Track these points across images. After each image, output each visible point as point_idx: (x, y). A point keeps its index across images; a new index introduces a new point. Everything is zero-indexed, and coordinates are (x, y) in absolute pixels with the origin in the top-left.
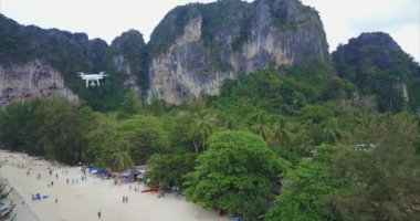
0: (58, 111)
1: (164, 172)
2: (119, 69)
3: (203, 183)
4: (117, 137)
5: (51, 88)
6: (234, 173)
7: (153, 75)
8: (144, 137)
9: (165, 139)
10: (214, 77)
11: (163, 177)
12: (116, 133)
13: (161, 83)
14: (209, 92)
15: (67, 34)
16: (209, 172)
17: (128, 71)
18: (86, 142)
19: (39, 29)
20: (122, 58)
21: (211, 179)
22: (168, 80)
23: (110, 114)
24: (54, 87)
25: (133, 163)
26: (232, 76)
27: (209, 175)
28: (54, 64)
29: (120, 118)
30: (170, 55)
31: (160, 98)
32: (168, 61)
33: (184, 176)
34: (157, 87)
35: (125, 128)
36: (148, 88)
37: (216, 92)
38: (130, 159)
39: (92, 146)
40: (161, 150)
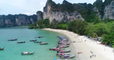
0: (79, 23)
1: (106, 39)
2: (95, 11)
4: (93, 29)
5: (78, 17)
7: (105, 11)
8: (101, 29)
9: (108, 30)
11: (106, 41)
13: (108, 13)
15: (82, 4)
17: (98, 11)
19: (76, 4)
20: (96, 8)
22: (110, 12)
23: (92, 23)
28: (79, 12)
29: (95, 24)
30: (111, 4)
31: (107, 18)
32: (111, 6)
34: (107, 15)
35: (96, 27)
36: (104, 15)
38: (96, 35)
40: (106, 33)
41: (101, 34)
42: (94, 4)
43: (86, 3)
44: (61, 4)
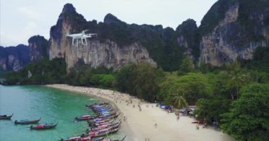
0: (144, 71)
1: (207, 111)
2: (181, 45)
3: (236, 121)
4: (177, 87)
5: (142, 58)
6: (262, 116)
7: (203, 47)
8: (195, 87)
9: (209, 89)
10: (249, 46)
11: (206, 114)
12: (176, 84)
13: (208, 52)
14: (244, 57)
15: (151, 26)
16: (241, 113)
17: (186, 45)
18: (158, 89)
19: (136, 25)
20: (182, 38)
21: (242, 119)
22: (213, 50)
23: (173, 72)
24: (144, 58)
25: (187, 104)
26: (264, 45)
27: (240, 116)
28: (143, 45)
29: (180, 75)
30: (214, 33)
31: (206, 62)
32: (213, 38)
33: (221, 115)
34: (205, 55)
35: (183, 81)
36: (199, 56)
37: (250, 57)
38: (185, 101)
39: (162, 91)
40: (205, 96)
41: (194, 99)
42: (178, 28)
43: (160, 26)
44: (101, 23)
